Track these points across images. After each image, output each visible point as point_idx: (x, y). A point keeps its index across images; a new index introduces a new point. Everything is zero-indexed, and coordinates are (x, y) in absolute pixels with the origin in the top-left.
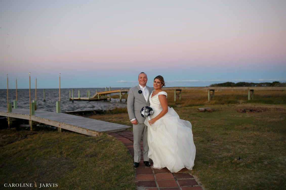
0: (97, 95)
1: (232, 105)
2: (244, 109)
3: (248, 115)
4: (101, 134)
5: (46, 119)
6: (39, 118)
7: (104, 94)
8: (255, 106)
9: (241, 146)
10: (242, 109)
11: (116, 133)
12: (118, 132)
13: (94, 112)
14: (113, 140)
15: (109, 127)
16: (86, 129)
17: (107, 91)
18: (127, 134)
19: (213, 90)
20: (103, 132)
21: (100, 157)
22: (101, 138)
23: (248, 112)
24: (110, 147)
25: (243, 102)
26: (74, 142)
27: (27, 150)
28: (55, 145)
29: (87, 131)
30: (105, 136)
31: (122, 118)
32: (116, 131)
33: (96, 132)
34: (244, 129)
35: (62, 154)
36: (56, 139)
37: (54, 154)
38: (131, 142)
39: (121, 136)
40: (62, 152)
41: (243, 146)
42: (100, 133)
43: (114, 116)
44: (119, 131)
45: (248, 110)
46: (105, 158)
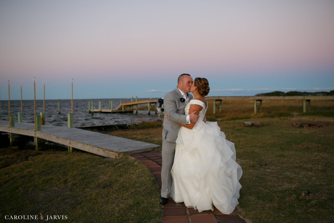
0: (122, 106)
1: (285, 118)
2: (301, 124)
3: (306, 131)
4: (121, 156)
5: (54, 136)
6: (45, 134)
7: (130, 106)
8: (314, 119)
9: (306, 173)
10: (298, 124)
11: (140, 153)
12: (143, 153)
13: (117, 126)
14: (136, 163)
15: (132, 146)
16: (102, 149)
17: (133, 102)
18: (154, 156)
19: (261, 101)
20: (123, 153)
21: (116, 188)
22: (121, 160)
23: (306, 126)
24: (130, 173)
25: (298, 115)
26: (85, 165)
27: (23, 177)
28: (60, 170)
29: (104, 151)
30: (126, 158)
31: (150, 134)
32: (140, 152)
33: (115, 152)
34: (305, 149)
35: (67, 183)
36: (64, 161)
37: (56, 183)
38: (159, 166)
39: (146, 157)
40: (67, 179)
41: (309, 173)
42: (119, 154)
43: (139, 132)
44: (144, 151)
45: (306, 125)
46: (122, 189)
